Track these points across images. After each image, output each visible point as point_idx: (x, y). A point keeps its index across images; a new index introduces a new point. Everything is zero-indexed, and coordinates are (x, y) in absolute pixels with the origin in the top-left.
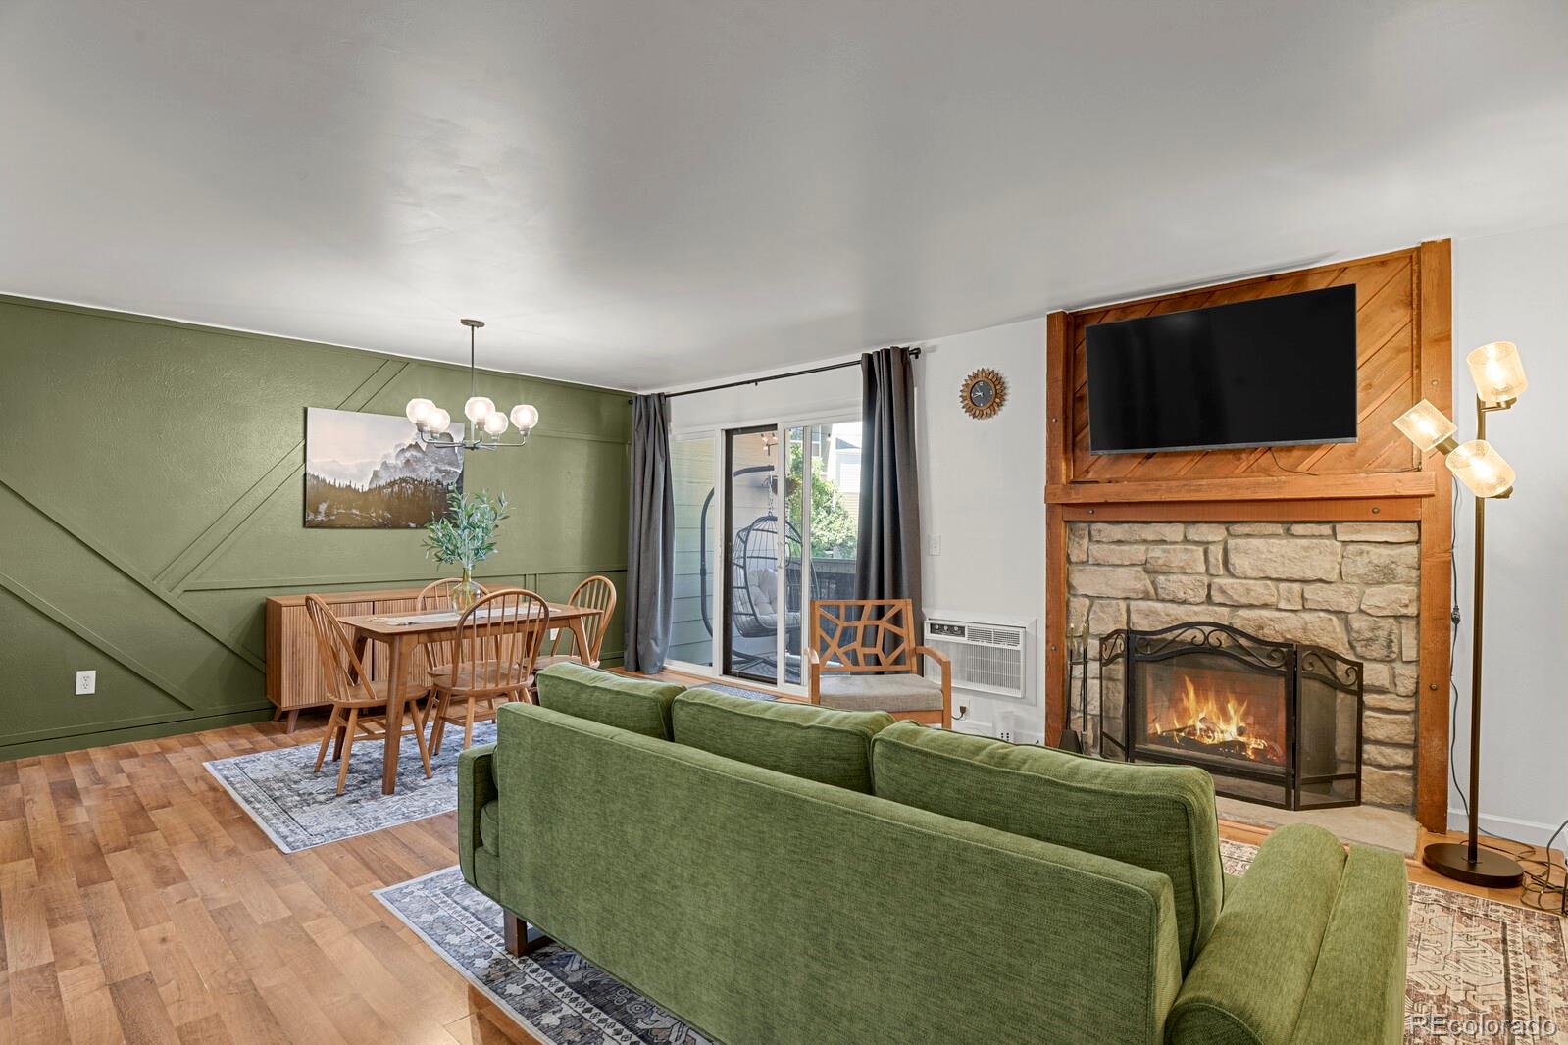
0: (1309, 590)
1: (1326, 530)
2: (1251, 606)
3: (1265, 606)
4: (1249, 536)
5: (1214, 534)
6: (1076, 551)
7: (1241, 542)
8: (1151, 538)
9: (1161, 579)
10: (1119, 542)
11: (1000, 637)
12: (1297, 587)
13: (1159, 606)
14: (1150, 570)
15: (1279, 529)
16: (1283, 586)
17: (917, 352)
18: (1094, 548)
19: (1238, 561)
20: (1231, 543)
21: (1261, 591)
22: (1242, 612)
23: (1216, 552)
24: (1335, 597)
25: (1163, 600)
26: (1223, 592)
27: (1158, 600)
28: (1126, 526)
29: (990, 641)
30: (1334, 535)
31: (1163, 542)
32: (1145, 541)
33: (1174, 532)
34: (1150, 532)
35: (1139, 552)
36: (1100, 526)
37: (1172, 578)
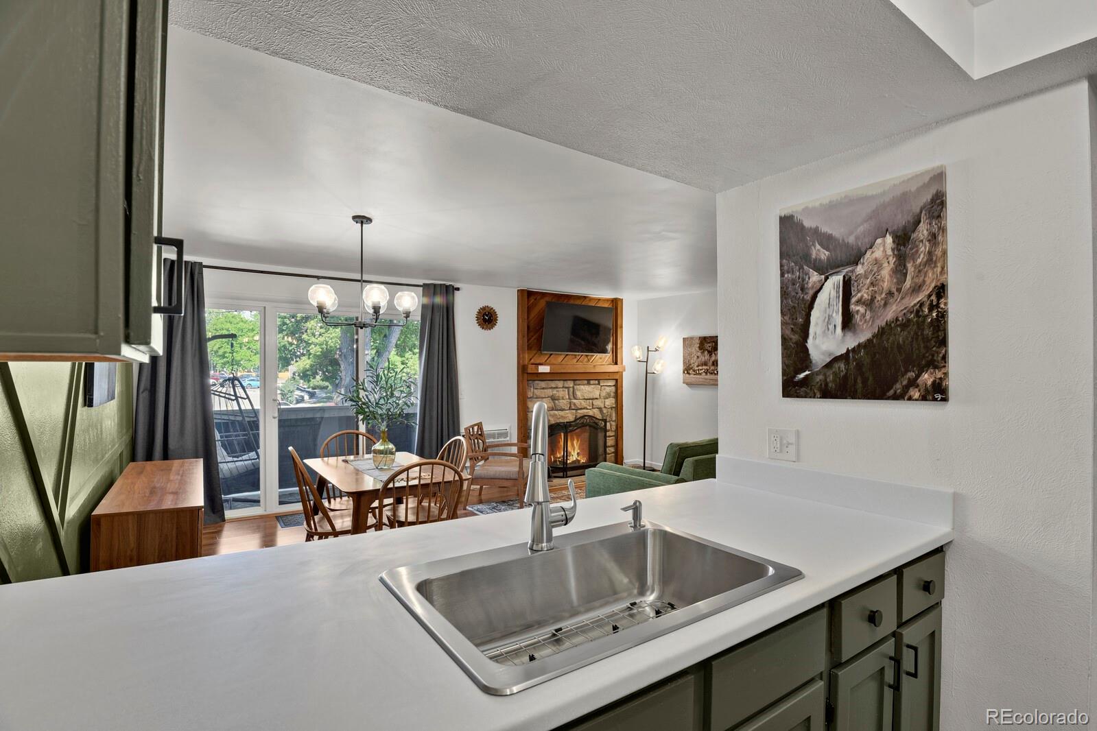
0: (595, 402)
1: (597, 382)
2: (581, 409)
3: (584, 408)
4: (579, 385)
5: (570, 384)
6: (529, 393)
7: (578, 387)
8: (554, 386)
9: (557, 401)
10: (543, 388)
11: (500, 435)
12: (591, 401)
13: (556, 412)
14: (553, 398)
15: (586, 382)
16: (588, 401)
17: (458, 289)
18: (536, 391)
19: (579, 394)
20: (575, 387)
21: (584, 403)
22: (579, 411)
23: (571, 389)
24: (598, 403)
25: (557, 410)
26: (575, 404)
27: (555, 410)
28: (546, 382)
29: (494, 438)
30: (599, 384)
31: (557, 388)
32: (551, 388)
33: (560, 384)
34: (553, 384)
35: (549, 392)
36: (537, 382)
37: (561, 401)
